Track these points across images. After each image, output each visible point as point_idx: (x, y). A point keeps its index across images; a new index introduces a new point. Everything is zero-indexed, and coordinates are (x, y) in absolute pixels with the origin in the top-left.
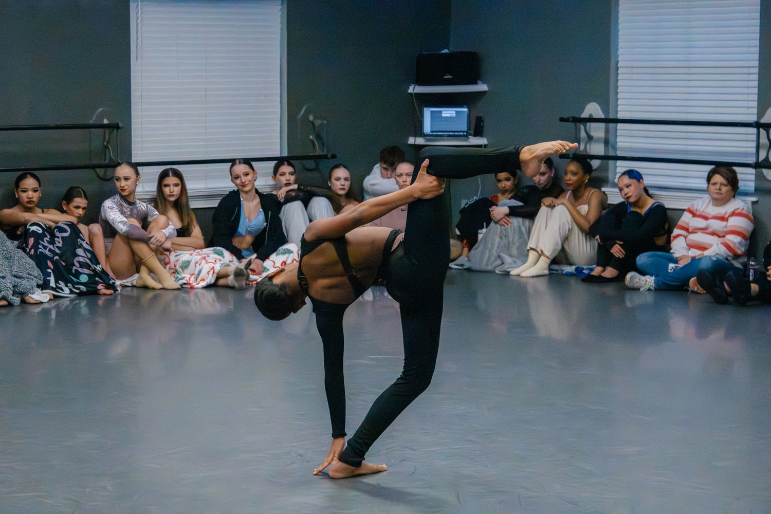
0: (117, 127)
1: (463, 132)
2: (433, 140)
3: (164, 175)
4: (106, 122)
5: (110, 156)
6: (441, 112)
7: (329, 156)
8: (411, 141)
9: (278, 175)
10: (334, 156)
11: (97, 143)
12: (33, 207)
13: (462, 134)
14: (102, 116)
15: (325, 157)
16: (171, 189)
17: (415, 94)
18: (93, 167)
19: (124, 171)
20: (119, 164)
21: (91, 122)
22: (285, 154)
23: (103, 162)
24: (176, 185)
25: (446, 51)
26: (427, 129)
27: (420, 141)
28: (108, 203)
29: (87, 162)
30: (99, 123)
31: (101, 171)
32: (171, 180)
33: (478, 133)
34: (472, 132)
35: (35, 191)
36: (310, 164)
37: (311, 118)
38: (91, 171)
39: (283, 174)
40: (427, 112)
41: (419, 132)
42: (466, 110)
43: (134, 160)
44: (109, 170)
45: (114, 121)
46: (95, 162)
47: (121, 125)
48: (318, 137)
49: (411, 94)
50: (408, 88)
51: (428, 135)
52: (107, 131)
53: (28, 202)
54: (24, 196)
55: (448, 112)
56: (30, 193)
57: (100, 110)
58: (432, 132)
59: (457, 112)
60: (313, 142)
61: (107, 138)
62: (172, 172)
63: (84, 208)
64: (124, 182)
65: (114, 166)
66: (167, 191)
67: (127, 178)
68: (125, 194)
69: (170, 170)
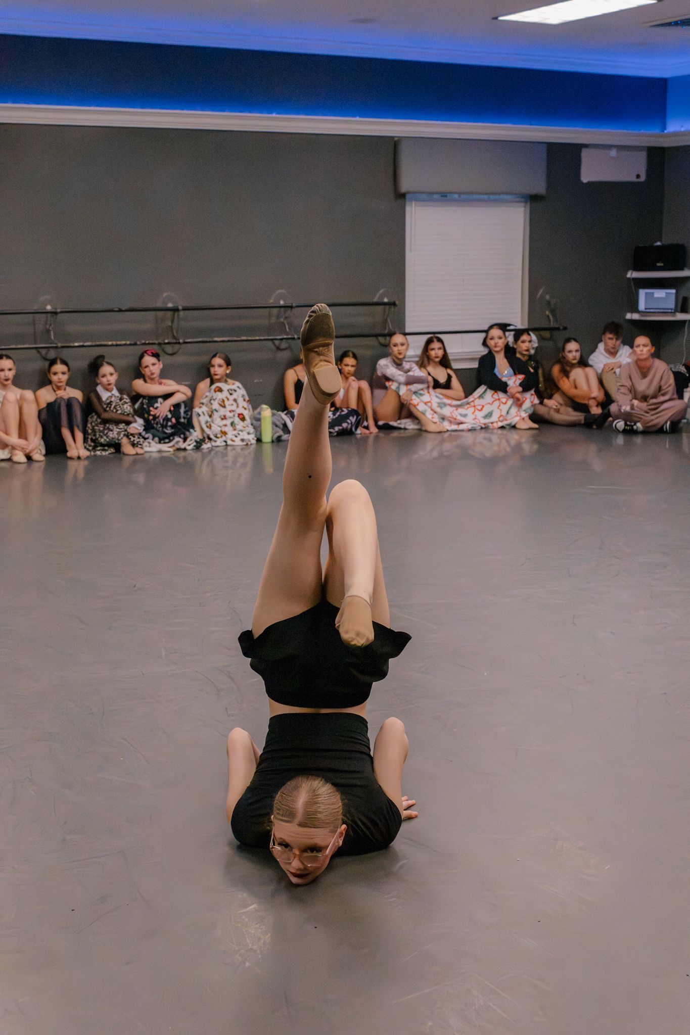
0: (394, 304)
1: (672, 309)
2: (644, 316)
3: (429, 342)
4: (386, 300)
5: (389, 327)
6: (653, 293)
7: (561, 328)
8: (629, 316)
9: (519, 342)
10: (565, 328)
11: (379, 318)
13: (670, 311)
14: (382, 296)
15: (558, 329)
16: (436, 352)
17: (633, 279)
18: (376, 336)
19: (398, 339)
20: (395, 334)
21: (375, 300)
22: (525, 326)
23: (383, 332)
24: (439, 349)
25: (659, 243)
26: (642, 307)
27: (636, 316)
28: (382, 362)
29: (371, 331)
30: (380, 301)
31: (381, 339)
32: (436, 345)
33: (684, 310)
34: (679, 309)
36: (546, 334)
37: (548, 297)
38: (374, 338)
39: (523, 342)
40: (642, 293)
41: (635, 309)
42: (674, 291)
43: (407, 330)
44: (388, 338)
45: (392, 301)
46: (377, 331)
47: (397, 302)
48: (553, 312)
49: (629, 279)
50: (627, 274)
51: (642, 312)
52: (387, 307)
55: (659, 293)
57: (381, 291)
58: (646, 309)
59: (666, 293)
60: (548, 316)
61: (387, 313)
62: (435, 340)
63: (352, 366)
64: (400, 348)
65: (391, 335)
66: (433, 353)
67: (402, 345)
68: (401, 357)
69: (433, 338)
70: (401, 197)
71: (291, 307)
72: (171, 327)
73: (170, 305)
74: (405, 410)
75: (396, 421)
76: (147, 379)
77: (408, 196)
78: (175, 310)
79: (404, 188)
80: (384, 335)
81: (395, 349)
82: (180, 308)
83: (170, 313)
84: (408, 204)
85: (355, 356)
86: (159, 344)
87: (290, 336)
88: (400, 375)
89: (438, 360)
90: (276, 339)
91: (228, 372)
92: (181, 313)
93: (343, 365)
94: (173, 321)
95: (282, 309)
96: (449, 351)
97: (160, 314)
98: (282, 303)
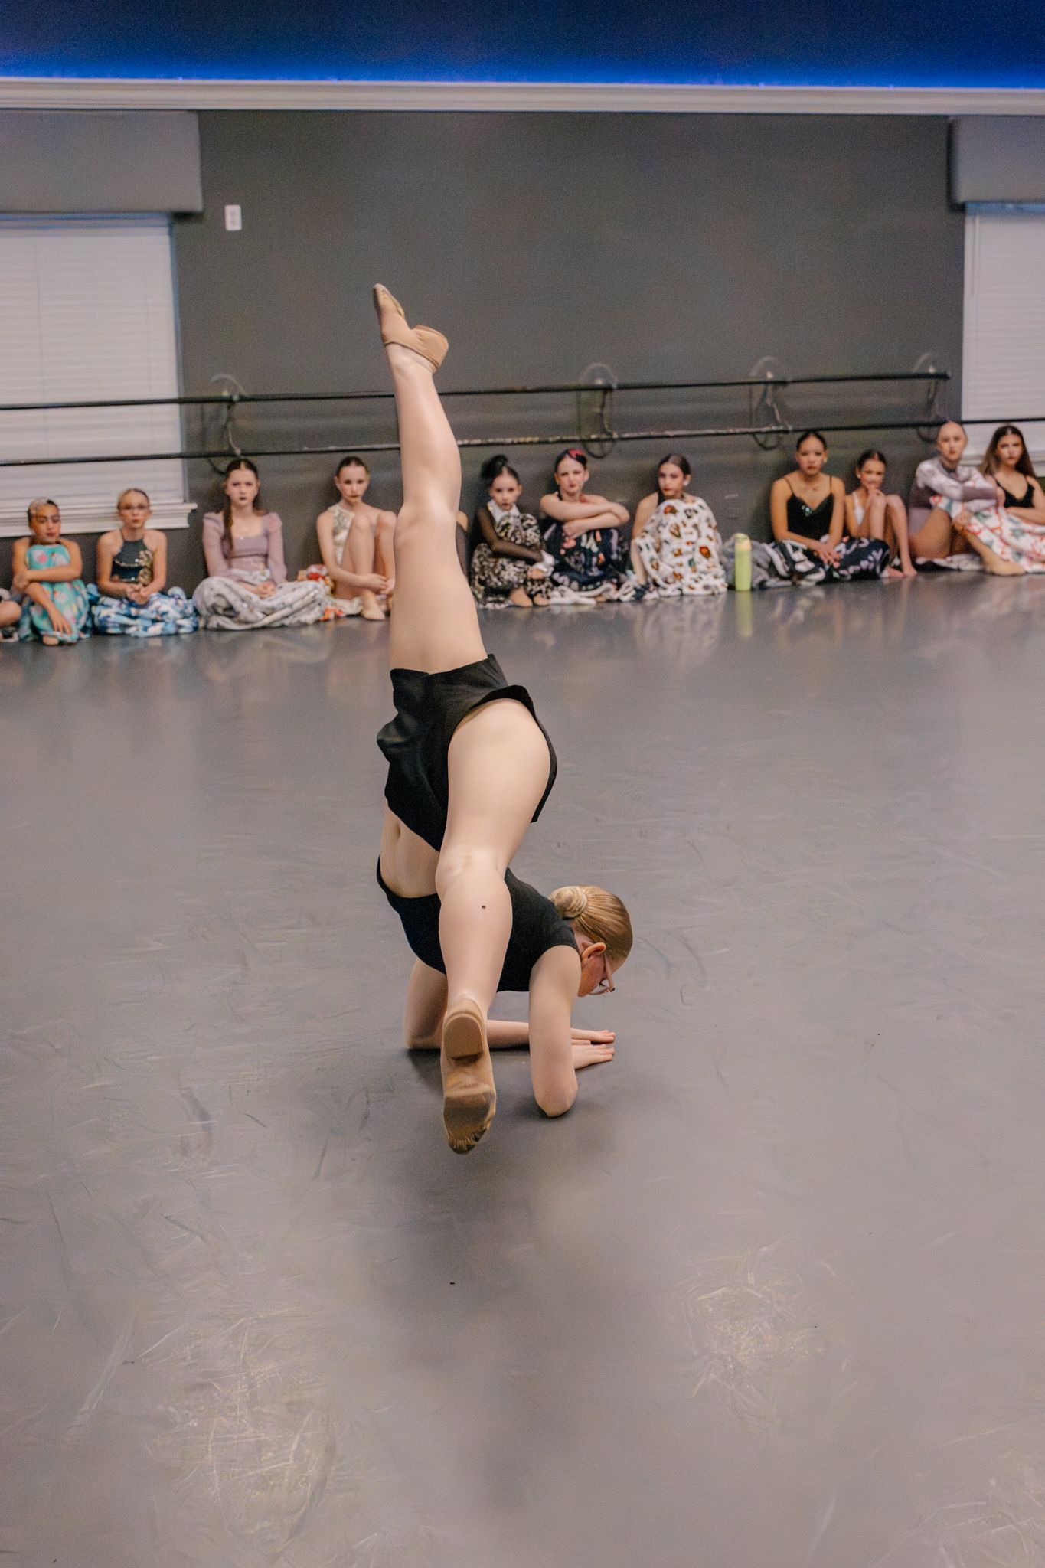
0: (943, 377)
3: (999, 435)
4: (932, 370)
5: (935, 412)
11: (920, 398)
12: (817, 474)
14: (926, 363)
16: (1010, 450)
18: (916, 425)
19: (950, 430)
20: (945, 422)
21: (915, 370)
23: (925, 419)
24: (1016, 445)
28: (926, 466)
29: (906, 419)
30: (923, 371)
31: (924, 431)
32: (1010, 439)
35: (818, 454)
38: (912, 432)
43: (964, 417)
44: (935, 429)
45: (941, 371)
46: (917, 419)
47: (949, 374)
52: (933, 381)
53: (810, 468)
54: (804, 461)
56: (812, 457)
57: (924, 357)
61: (932, 390)
62: (1009, 432)
63: (879, 473)
64: (953, 443)
65: (940, 423)
66: (1005, 452)
67: (957, 439)
68: (954, 457)
69: (1006, 428)
70: (960, 209)
71: (784, 383)
72: (601, 415)
73: (599, 382)
74: (959, 541)
75: (945, 558)
76: (564, 495)
77: (970, 207)
78: (607, 389)
79: (963, 194)
80: (930, 425)
81: (946, 446)
82: (614, 386)
83: (599, 394)
84: (968, 219)
85: (882, 458)
86: (582, 441)
87: (781, 428)
88: (952, 486)
89: (1012, 462)
90: (759, 432)
91: (686, 483)
92: (616, 394)
93: (863, 473)
94: (603, 406)
95: (770, 387)
96: (1030, 448)
97: (585, 395)
98: (770, 376)
